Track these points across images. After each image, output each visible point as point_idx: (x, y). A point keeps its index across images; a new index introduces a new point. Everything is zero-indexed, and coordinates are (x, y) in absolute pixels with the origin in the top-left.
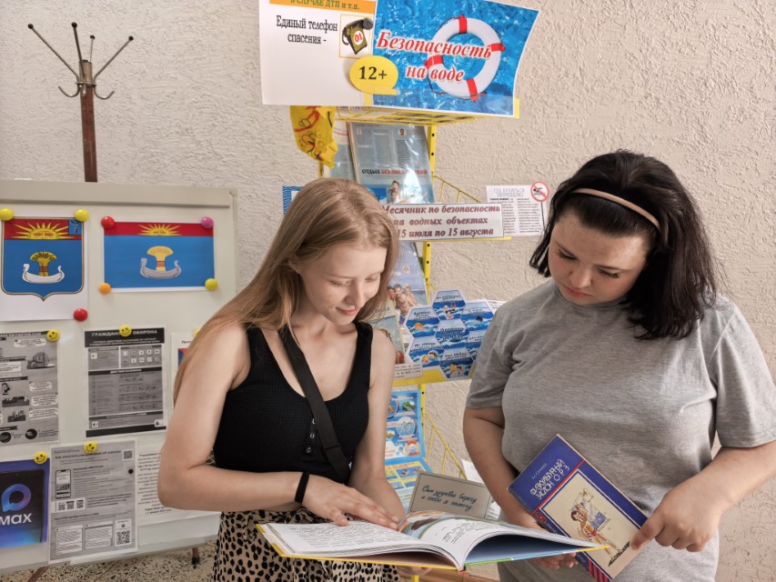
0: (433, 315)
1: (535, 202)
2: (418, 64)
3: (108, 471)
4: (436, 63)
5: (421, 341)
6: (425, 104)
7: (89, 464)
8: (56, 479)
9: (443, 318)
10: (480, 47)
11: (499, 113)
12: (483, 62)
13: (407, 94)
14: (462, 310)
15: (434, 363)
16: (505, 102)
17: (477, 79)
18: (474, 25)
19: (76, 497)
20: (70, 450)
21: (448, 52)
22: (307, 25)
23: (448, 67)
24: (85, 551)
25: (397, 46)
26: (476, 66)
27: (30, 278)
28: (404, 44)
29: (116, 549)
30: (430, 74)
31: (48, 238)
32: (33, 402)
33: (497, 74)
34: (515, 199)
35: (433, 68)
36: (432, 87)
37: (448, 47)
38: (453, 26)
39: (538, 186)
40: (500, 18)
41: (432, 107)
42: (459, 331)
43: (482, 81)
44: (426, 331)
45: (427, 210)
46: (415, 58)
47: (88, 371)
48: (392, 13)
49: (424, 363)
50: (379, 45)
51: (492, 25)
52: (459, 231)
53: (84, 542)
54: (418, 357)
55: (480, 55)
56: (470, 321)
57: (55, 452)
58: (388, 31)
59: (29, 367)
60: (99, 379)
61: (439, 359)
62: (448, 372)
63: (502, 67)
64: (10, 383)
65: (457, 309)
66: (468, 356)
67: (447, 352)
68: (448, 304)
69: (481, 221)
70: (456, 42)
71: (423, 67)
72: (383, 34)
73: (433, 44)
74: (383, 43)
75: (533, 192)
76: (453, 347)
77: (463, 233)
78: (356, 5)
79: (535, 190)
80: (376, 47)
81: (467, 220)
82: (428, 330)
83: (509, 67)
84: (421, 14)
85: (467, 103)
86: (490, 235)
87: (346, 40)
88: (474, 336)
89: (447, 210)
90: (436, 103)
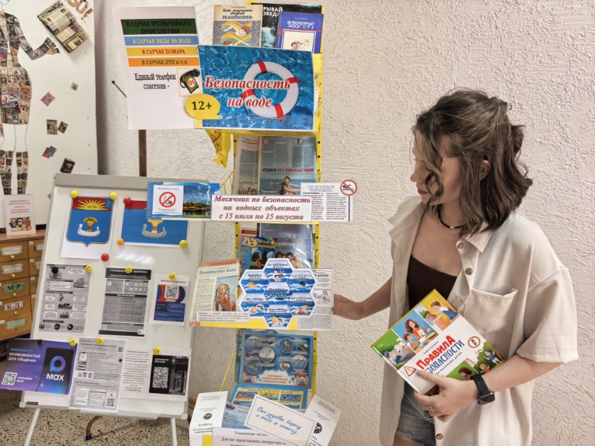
0: (264, 277)
1: (343, 196)
2: (236, 97)
3: (107, 358)
4: (249, 95)
5: (252, 296)
6: (241, 124)
7: (98, 351)
8: (79, 358)
9: (272, 281)
10: (280, 81)
11: (301, 128)
12: (286, 92)
13: (227, 118)
14: (289, 275)
15: (260, 314)
16: (307, 119)
17: (282, 104)
18: (270, 66)
19: (89, 370)
20: (89, 340)
21: (257, 87)
22: (156, 78)
23: (258, 97)
24: (88, 406)
25: (219, 85)
26: (280, 95)
27: (82, 232)
28: (224, 84)
29: (106, 409)
30: (246, 102)
31: (94, 209)
32: (74, 309)
33: (298, 99)
34: (325, 193)
35: (247, 99)
36: (248, 112)
37: (256, 83)
38: (255, 69)
39: (347, 183)
40: (287, 59)
41: (246, 127)
42: (284, 292)
43: (288, 105)
44: (257, 289)
45: (251, 200)
46: (233, 93)
47: (104, 292)
48: (211, 64)
49: (252, 313)
50: (207, 86)
51: (283, 65)
52: (274, 216)
53: (89, 400)
54: (248, 308)
55: (282, 87)
56: (294, 285)
57: (81, 340)
58: (212, 76)
59: (74, 286)
60: (110, 297)
61: (264, 312)
62: (270, 323)
63: (301, 94)
64: (64, 295)
65: (284, 274)
66: (288, 312)
67: (271, 307)
68: (278, 270)
69: (293, 209)
70: (262, 79)
71: (240, 98)
72: (208, 78)
73: (244, 82)
74: (209, 85)
75: (343, 188)
76: (277, 303)
77: (278, 217)
78: (185, 62)
79: (344, 187)
80: (205, 88)
81: (282, 209)
82: (259, 289)
83: (307, 93)
84: (231, 63)
85: (274, 122)
86: (301, 220)
87: (183, 84)
88: (296, 297)
89: (267, 201)
90: (250, 123)
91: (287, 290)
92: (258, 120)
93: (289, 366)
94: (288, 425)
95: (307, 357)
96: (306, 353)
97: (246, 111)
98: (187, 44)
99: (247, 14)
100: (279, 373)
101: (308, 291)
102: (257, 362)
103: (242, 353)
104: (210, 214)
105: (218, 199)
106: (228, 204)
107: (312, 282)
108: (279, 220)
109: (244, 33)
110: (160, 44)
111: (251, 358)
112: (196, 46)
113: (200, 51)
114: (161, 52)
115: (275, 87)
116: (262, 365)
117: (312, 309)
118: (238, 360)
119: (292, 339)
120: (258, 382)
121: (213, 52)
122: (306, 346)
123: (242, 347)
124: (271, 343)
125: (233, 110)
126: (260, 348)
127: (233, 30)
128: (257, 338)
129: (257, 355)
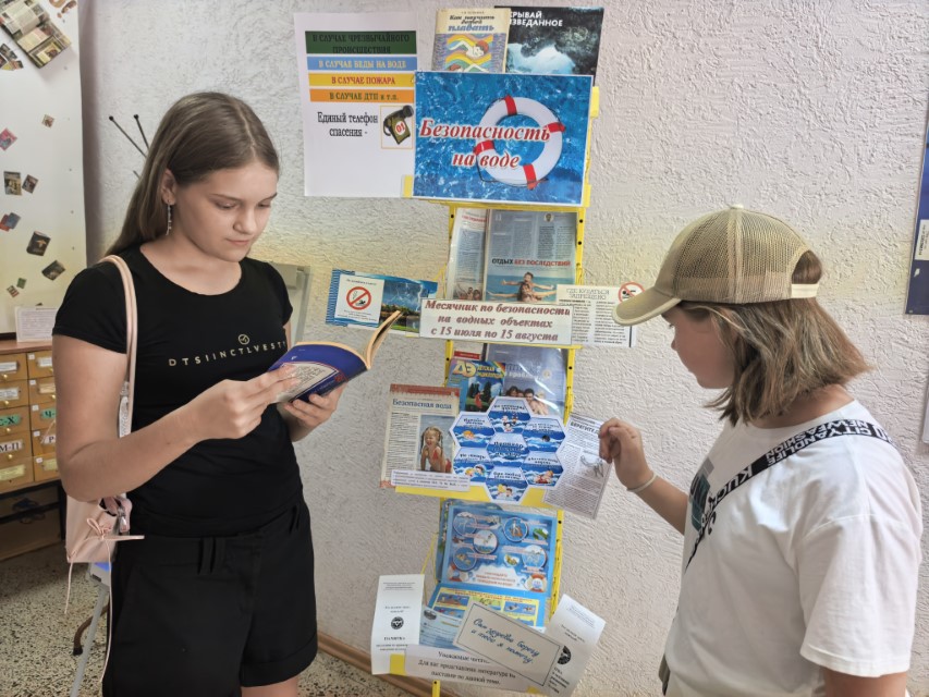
0: (487, 424)
2: (466, 151)
4: (486, 148)
5: (468, 452)
6: (471, 194)
10: (536, 129)
11: (563, 201)
12: (542, 146)
13: (451, 183)
14: (525, 424)
16: (572, 188)
17: (536, 164)
18: (524, 105)
21: (499, 136)
22: (348, 119)
23: (500, 152)
25: (441, 133)
26: (532, 151)
28: (449, 131)
30: (480, 160)
33: (561, 157)
35: (482, 155)
36: (482, 175)
37: (498, 130)
38: (500, 109)
39: (630, 288)
40: (551, 93)
41: (480, 198)
42: (517, 448)
43: (543, 165)
44: (477, 441)
45: (479, 308)
46: (462, 145)
49: (468, 477)
52: (514, 334)
55: (537, 138)
58: (430, 119)
61: (486, 476)
62: (495, 493)
68: (509, 415)
71: (471, 154)
72: (425, 122)
74: (426, 131)
75: (622, 295)
76: (505, 465)
77: (518, 336)
78: (394, 96)
79: (624, 293)
80: (420, 136)
81: (526, 322)
82: (480, 441)
83: (575, 148)
84: (463, 98)
85: (522, 191)
86: (554, 342)
87: (387, 131)
88: (534, 457)
89: (503, 310)
90: (485, 192)
91: (521, 446)
92: (498, 188)
93: (518, 560)
94: (518, 649)
95: (547, 549)
96: (544, 543)
97: (479, 173)
98: (399, 69)
99: (485, 23)
100: (502, 569)
101: (554, 450)
102: (470, 551)
103: (449, 537)
104: (418, 326)
105: (432, 305)
106: (445, 313)
107: (561, 436)
108: (521, 340)
109: (480, 52)
110: (359, 69)
111: (461, 545)
112: (413, 72)
113: (418, 80)
114: (359, 81)
115: (526, 137)
116: (476, 555)
117: (558, 477)
118: (442, 546)
119: (524, 520)
120: (470, 581)
121: (438, 82)
122: (545, 532)
123: (449, 528)
124: (492, 524)
125: (461, 171)
126: (475, 531)
127: (463, 48)
128: (471, 515)
129: (470, 540)
